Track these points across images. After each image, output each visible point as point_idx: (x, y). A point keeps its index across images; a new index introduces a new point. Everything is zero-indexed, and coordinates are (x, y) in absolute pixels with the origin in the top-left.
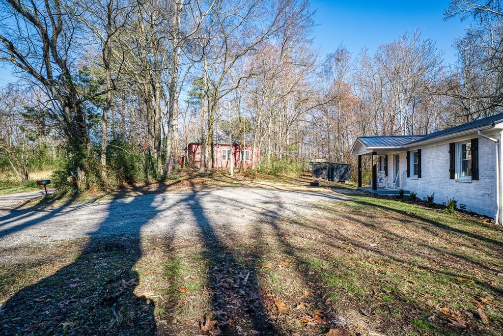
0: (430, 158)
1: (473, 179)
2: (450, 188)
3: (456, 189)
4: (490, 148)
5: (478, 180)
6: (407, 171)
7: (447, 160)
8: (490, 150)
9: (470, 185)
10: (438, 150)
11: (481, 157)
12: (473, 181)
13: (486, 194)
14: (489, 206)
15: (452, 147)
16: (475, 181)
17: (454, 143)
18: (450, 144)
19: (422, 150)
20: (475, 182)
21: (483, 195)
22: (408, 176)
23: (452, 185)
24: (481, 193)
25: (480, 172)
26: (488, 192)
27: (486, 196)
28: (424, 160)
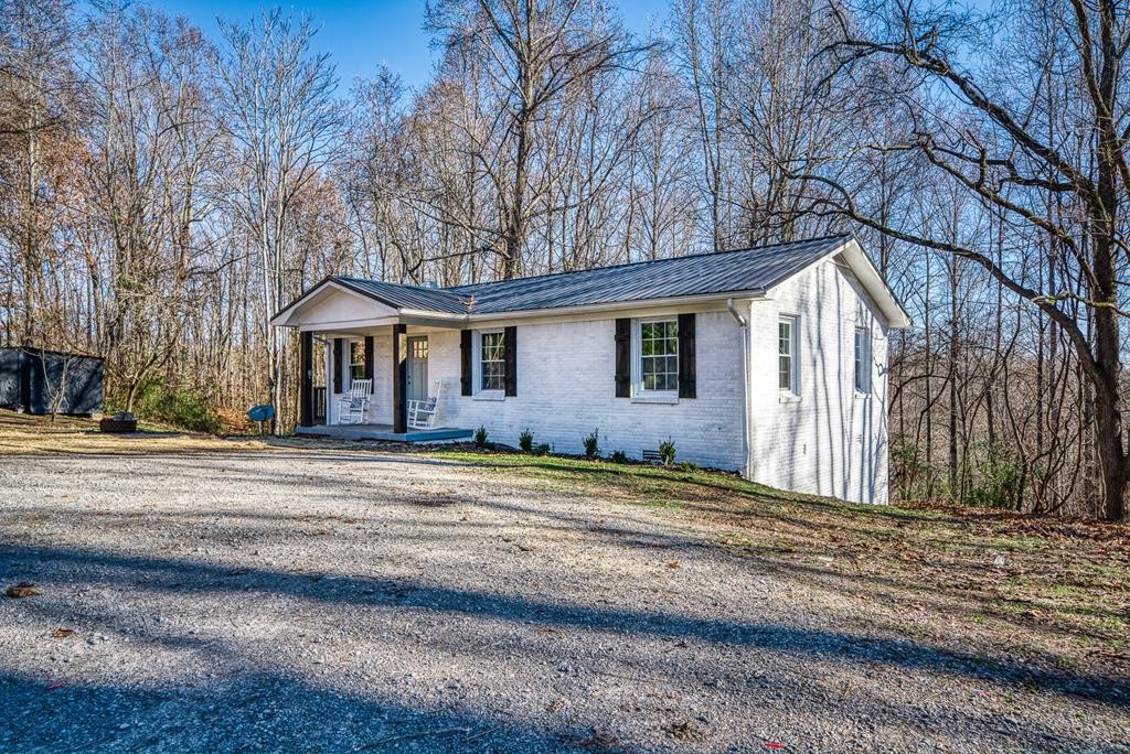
0: (547, 350)
1: (682, 395)
2: (614, 418)
3: (632, 418)
4: (724, 335)
5: (695, 397)
6: (462, 380)
7: (608, 356)
8: (726, 338)
9: (675, 408)
10: (575, 332)
11: (702, 352)
12: (681, 400)
13: (713, 425)
14: (720, 449)
15: (623, 328)
16: (685, 400)
17: (629, 319)
18: (617, 320)
19: (518, 329)
20: (686, 403)
21: (707, 429)
22: (467, 391)
23: (621, 410)
24: (700, 424)
25: (698, 383)
26: (719, 422)
27: (716, 429)
28: (528, 354)
